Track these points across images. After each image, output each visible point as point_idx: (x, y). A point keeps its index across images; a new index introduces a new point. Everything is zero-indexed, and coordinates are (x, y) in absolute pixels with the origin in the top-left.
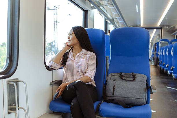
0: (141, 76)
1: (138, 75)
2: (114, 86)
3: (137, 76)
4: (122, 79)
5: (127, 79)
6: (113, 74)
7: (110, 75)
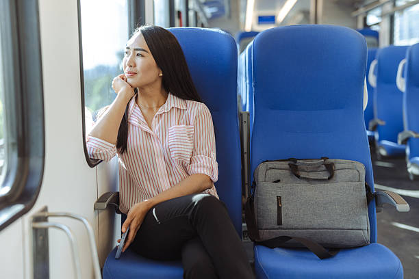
0: (350, 166)
1: (340, 163)
2: (279, 198)
3: (338, 166)
4: (298, 177)
5: (312, 176)
6: (270, 164)
7: (262, 167)
